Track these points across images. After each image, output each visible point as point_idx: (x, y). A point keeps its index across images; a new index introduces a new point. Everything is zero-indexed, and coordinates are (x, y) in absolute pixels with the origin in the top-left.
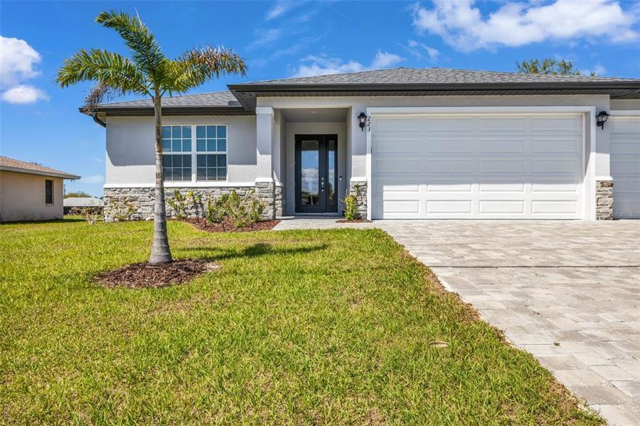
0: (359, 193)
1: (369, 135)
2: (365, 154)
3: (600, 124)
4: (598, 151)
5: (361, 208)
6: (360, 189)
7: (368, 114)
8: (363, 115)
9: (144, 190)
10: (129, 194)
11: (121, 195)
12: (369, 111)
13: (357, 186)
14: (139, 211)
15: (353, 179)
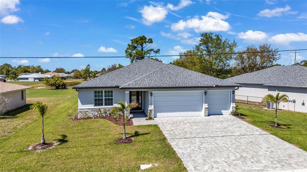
0: (151, 112)
1: (153, 97)
2: (152, 105)
3: (205, 94)
4: (205, 103)
5: (151, 115)
6: (151, 111)
7: (153, 93)
8: (151, 93)
9: (90, 109)
10: (85, 110)
11: (83, 111)
12: (153, 92)
13: (150, 110)
14: (88, 115)
15: (149, 108)
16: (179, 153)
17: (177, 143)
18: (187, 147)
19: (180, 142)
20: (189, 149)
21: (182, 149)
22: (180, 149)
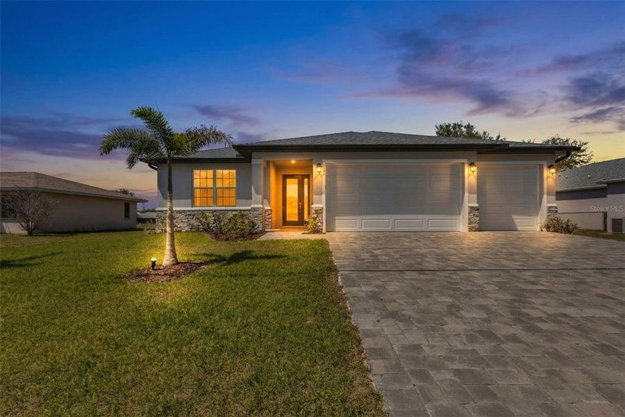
0: (318, 215)
1: (324, 177)
5: (319, 224)
7: (323, 164)
8: (319, 165)
9: (182, 212)
13: (317, 211)
15: (314, 206)
16: (379, 353)
17: (378, 286)
18: (437, 308)
19: (392, 287)
20: (451, 325)
21: (407, 320)
22: (390, 321)
